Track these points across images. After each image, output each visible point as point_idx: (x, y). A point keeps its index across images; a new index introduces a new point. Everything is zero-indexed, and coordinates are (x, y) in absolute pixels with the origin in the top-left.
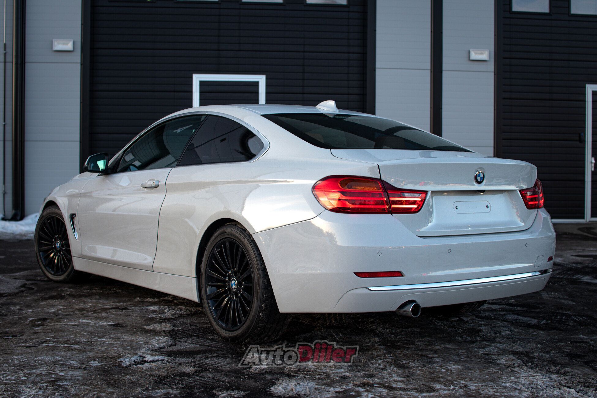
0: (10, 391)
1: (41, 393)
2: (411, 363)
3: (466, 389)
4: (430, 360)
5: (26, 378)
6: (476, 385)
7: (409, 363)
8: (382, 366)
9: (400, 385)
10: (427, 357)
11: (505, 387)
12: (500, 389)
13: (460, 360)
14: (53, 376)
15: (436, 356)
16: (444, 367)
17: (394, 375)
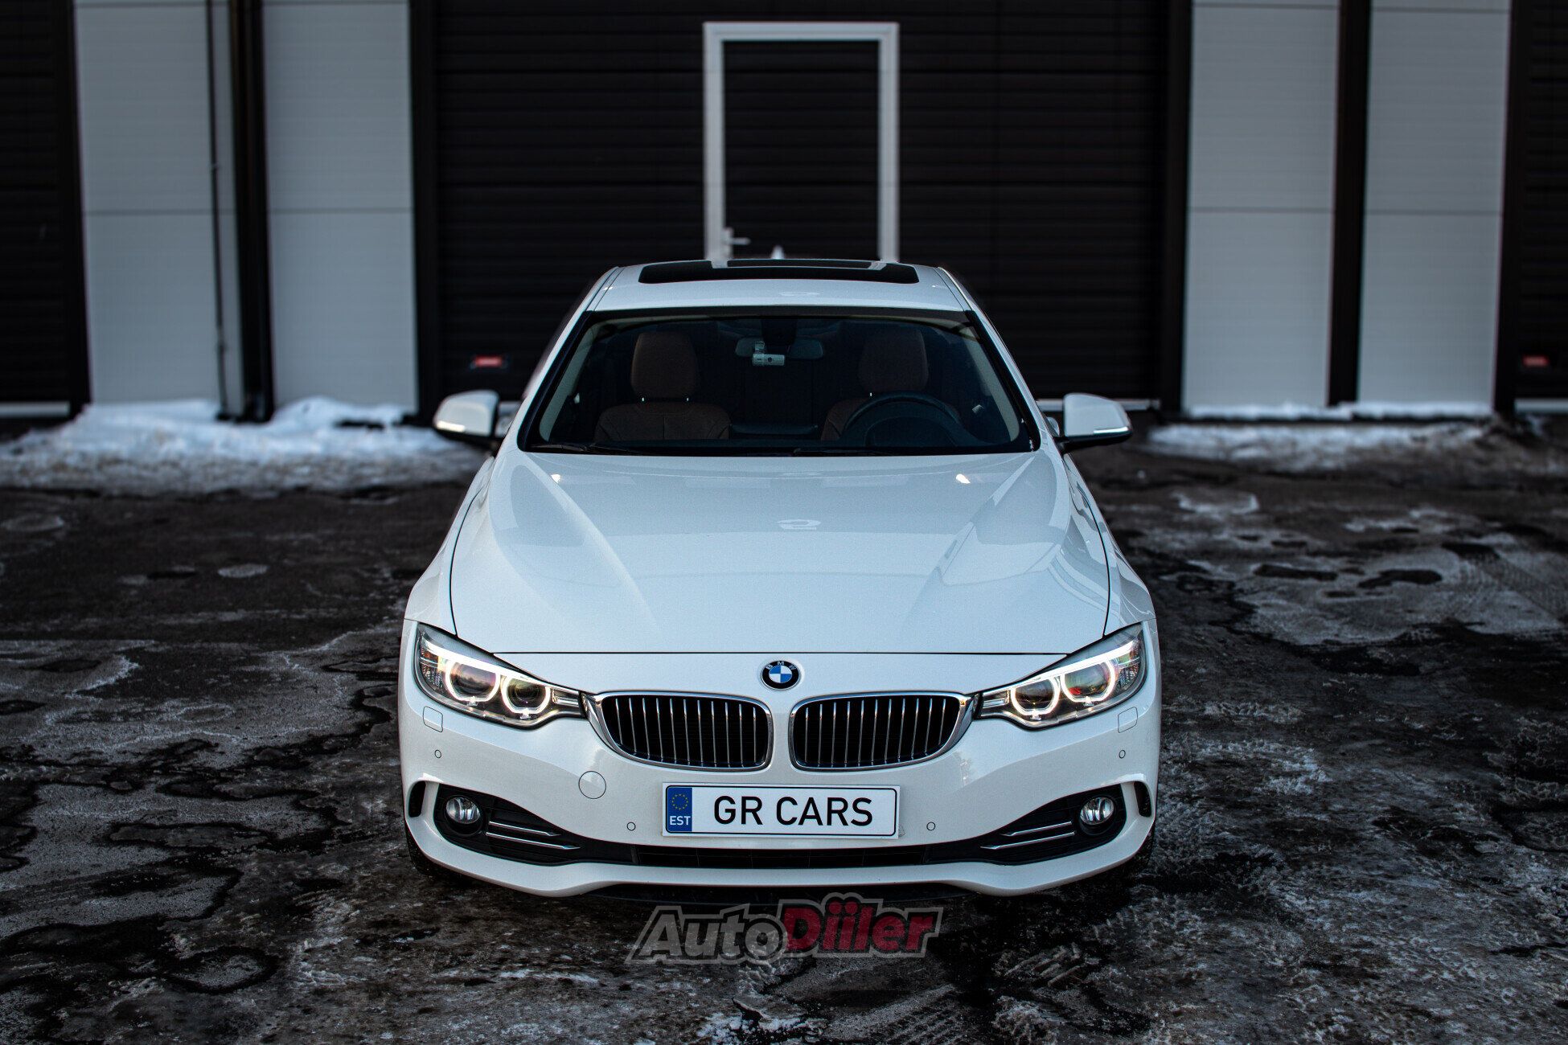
4: (1438, 1028)
10: (1427, 1014)
13: (1509, 1030)
15: (1449, 1012)
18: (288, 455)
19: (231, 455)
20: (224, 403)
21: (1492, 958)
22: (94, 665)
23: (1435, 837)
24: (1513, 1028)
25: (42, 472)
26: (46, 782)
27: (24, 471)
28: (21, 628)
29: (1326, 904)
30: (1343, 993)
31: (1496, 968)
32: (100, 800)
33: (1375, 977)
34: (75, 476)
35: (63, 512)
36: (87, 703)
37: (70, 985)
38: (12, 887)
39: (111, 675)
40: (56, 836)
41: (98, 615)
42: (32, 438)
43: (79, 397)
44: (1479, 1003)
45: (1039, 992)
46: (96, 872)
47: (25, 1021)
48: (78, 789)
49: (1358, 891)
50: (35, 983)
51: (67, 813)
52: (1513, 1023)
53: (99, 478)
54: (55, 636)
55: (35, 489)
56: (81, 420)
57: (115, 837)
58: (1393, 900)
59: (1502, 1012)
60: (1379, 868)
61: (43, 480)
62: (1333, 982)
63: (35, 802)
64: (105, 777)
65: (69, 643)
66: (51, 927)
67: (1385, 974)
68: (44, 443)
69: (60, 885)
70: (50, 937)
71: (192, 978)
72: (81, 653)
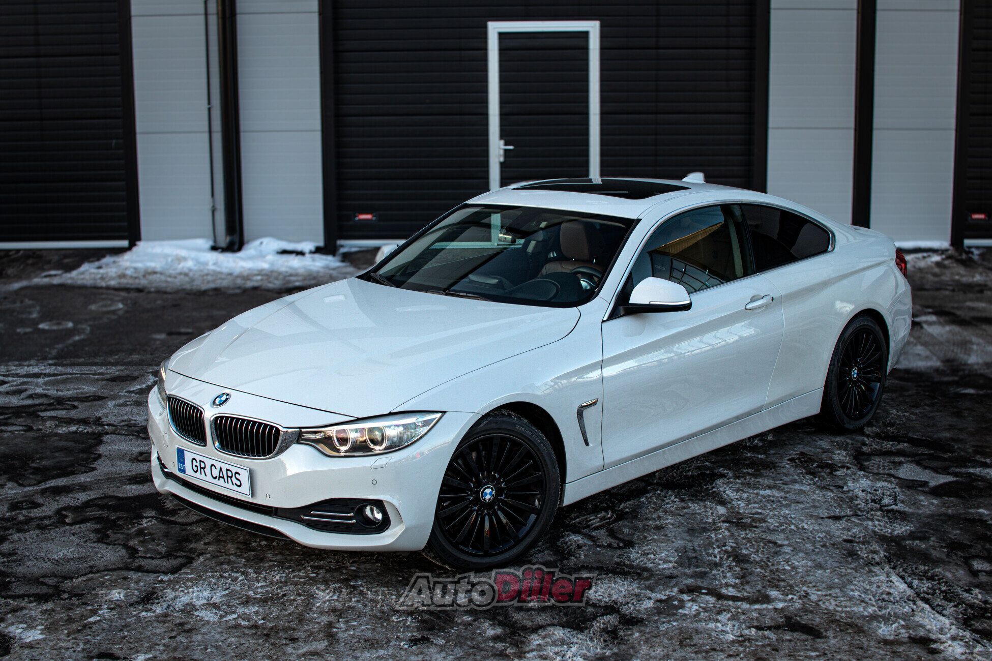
0: (303, 595)
1: (335, 597)
2: (753, 555)
3: (805, 600)
4: (778, 549)
5: (314, 575)
6: (819, 593)
7: (751, 555)
8: (717, 560)
9: (732, 592)
10: (775, 543)
11: (851, 599)
12: (844, 601)
13: (813, 551)
14: (344, 571)
15: (786, 542)
16: (790, 563)
17: (729, 575)
18: (250, 269)
19: (218, 269)
20: (215, 241)
21: (820, 521)
22: (134, 379)
23: (818, 466)
24: (816, 550)
25: (112, 278)
26: (107, 433)
27: (102, 278)
28: (97, 360)
29: (746, 495)
30: (736, 534)
31: (820, 524)
32: (134, 442)
33: (756, 527)
34: (130, 281)
35: (123, 301)
36: (131, 397)
37: (114, 521)
38: (88, 480)
39: (144, 383)
40: (111, 458)
41: (139, 354)
42: (108, 260)
43: (134, 237)
44: (804, 539)
45: (585, 531)
46: (130, 474)
47: (92, 536)
48: (123, 437)
49: (765, 490)
50: (98, 520)
51: (117, 447)
52: (816, 548)
53: (143, 282)
54: (115, 364)
55: (108, 288)
56: (135, 249)
57: (140, 458)
58: (782, 494)
59: (814, 543)
60: (781, 480)
61: (113, 283)
62: (734, 529)
63: (101, 442)
64: (137, 432)
65: (122, 368)
66: (106, 497)
67: (762, 526)
68: (114, 262)
69: (111, 479)
70: (105, 501)
71: (172, 519)
72: (128, 373)
